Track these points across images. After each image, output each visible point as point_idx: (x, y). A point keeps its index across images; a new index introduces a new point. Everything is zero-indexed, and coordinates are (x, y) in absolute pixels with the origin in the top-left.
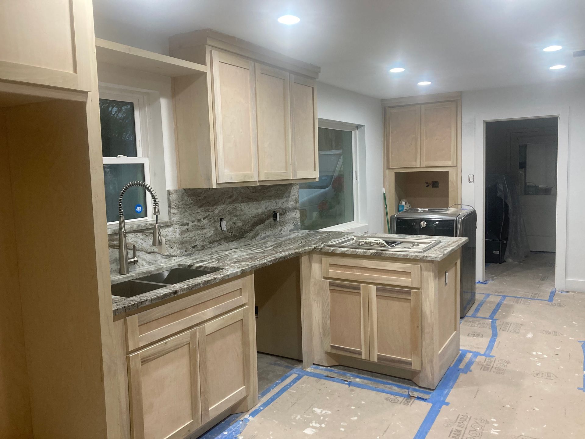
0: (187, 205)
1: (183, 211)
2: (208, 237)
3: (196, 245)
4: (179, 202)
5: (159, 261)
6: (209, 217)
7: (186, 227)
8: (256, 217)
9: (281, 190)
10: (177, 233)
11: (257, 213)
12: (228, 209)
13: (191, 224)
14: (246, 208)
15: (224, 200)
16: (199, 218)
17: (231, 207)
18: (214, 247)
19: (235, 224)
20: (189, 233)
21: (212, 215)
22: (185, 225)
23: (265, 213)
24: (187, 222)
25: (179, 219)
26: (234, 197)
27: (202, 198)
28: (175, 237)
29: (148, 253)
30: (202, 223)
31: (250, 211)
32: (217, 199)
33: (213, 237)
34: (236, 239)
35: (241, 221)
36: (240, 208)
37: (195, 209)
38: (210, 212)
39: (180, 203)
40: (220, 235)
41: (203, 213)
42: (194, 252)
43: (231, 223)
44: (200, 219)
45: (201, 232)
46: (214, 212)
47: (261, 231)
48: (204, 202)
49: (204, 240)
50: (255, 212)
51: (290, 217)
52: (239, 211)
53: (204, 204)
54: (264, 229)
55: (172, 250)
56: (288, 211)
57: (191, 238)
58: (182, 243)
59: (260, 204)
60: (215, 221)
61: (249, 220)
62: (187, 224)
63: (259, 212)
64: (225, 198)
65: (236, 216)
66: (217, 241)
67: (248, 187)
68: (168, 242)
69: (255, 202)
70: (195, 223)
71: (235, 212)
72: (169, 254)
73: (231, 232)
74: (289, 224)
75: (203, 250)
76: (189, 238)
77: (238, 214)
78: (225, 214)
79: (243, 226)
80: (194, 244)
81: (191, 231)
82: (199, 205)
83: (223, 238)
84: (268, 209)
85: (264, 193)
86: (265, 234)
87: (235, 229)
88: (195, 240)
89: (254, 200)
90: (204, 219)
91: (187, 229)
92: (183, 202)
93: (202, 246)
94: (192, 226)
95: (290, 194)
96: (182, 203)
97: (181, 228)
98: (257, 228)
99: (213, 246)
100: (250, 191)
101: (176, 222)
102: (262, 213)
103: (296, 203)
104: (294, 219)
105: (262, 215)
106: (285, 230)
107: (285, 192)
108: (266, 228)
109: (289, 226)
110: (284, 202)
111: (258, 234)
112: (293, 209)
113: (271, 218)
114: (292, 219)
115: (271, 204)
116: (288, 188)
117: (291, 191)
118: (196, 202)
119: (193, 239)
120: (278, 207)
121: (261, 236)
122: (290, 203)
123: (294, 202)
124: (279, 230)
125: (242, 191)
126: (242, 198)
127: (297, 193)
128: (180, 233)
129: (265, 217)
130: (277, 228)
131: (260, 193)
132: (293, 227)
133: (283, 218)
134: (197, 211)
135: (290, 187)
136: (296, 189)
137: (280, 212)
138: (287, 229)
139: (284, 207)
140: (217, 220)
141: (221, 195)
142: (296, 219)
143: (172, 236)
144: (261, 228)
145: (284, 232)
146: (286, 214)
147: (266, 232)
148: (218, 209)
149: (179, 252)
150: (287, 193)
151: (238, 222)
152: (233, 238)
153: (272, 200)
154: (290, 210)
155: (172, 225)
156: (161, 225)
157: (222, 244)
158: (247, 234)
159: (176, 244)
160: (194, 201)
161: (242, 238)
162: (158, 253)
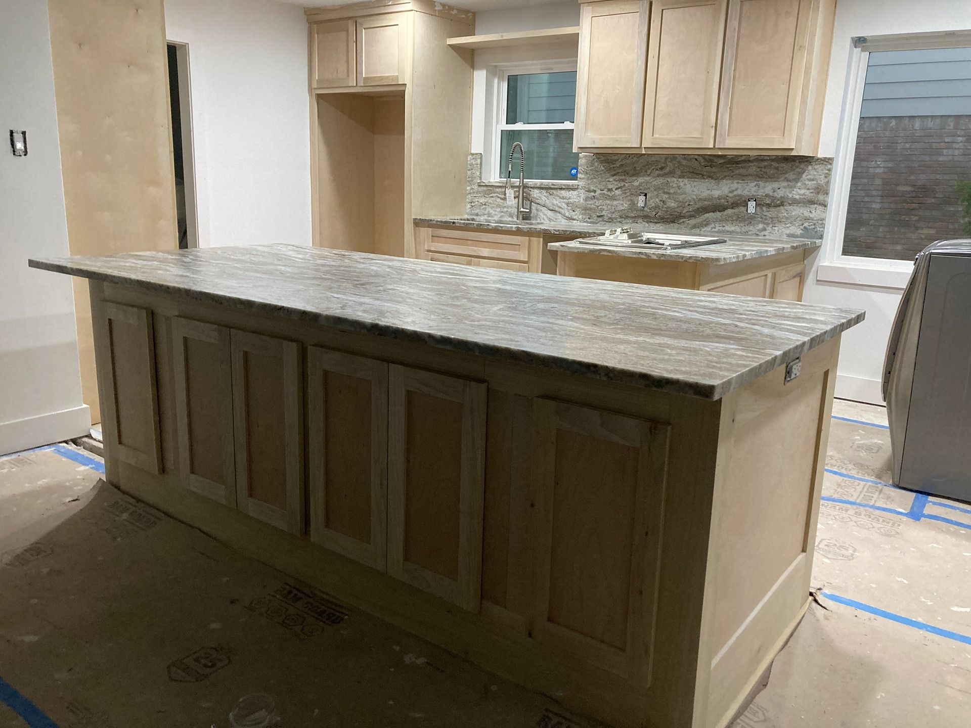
0: (597, 172)
1: (591, 177)
2: (619, 210)
3: (603, 215)
4: (587, 167)
5: (559, 220)
6: (623, 189)
7: (593, 194)
8: (705, 201)
9: (777, 168)
10: (582, 198)
11: (709, 195)
12: (654, 183)
13: (598, 192)
14: (688, 186)
15: (650, 171)
16: (610, 187)
17: (660, 181)
18: (627, 223)
19: (663, 202)
20: (595, 201)
21: (629, 186)
22: (592, 192)
23: (727, 198)
24: (595, 189)
25: (585, 184)
26: (668, 169)
27: (618, 166)
28: (579, 202)
29: (549, 210)
31: (695, 190)
32: (639, 169)
33: (626, 211)
34: (663, 222)
35: (674, 200)
36: (677, 184)
37: (606, 177)
38: (626, 183)
39: (589, 168)
40: (636, 211)
41: (616, 183)
42: (599, 222)
43: (657, 200)
44: (612, 189)
45: (611, 203)
46: (632, 183)
47: (714, 222)
48: (620, 171)
49: (614, 213)
50: (705, 193)
52: (673, 188)
53: (618, 173)
54: (720, 221)
55: (574, 213)
56: (789, 204)
57: (598, 207)
58: (585, 209)
59: (719, 184)
60: (632, 194)
61: (690, 202)
62: (595, 191)
63: (714, 195)
64: (651, 169)
65: (668, 193)
66: (632, 217)
68: (571, 205)
69: (706, 180)
70: (605, 192)
71: (666, 188)
72: (570, 216)
73: (656, 211)
74: (787, 225)
75: (610, 222)
77: (672, 191)
78: (649, 188)
79: (677, 207)
80: (599, 213)
81: (598, 199)
82: (614, 173)
83: (641, 216)
84: (735, 193)
85: (731, 170)
86: (721, 228)
87: (663, 209)
88: (602, 210)
89: (705, 177)
90: (616, 189)
91: (594, 196)
92: (593, 168)
93: (610, 218)
94: (600, 194)
95: (801, 177)
96: (591, 169)
98: (707, 215)
100: (701, 165)
101: (582, 187)
102: (719, 196)
103: (815, 194)
104: (807, 219)
105: (719, 199)
106: (776, 232)
107: (786, 172)
108: (726, 220)
109: (788, 227)
110: (779, 189)
111: (708, 224)
112: (804, 203)
113: (742, 207)
114: (798, 218)
115: (745, 187)
116: (797, 167)
117: (807, 171)
118: (609, 170)
119: (599, 208)
120: (761, 194)
121: (712, 228)
122: (799, 192)
123: (811, 191)
124: (757, 228)
125: (684, 162)
126: (682, 173)
127: (823, 176)
128: (584, 198)
129: (726, 203)
130: (754, 225)
131: (722, 168)
132: (799, 232)
133: (772, 213)
134: (608, 180)
135: (803, 165)
136: (822, 170)
137: (765, 202)
138: (780, 231)
139: (778, 195)
140: (635, 193)
141: (647, 165)
142: (812, 220)
143: (575, 200)
144: (715, 217)
145: (770, 234)
146: (782, 207)
147: (724, 225)
148: (638, 182)
149: (580, 217)
150: (793, 174)
151: (669, 202)
152: (658, 219)
153: (749, 181)
154: (795, 202)
155: (577, 189)
156: (563, 187)
157: (638, 222)
158: (685, 220)
159: (579, 208)
160: (605, 168)
161: (674, 222)
162: (559, 213)
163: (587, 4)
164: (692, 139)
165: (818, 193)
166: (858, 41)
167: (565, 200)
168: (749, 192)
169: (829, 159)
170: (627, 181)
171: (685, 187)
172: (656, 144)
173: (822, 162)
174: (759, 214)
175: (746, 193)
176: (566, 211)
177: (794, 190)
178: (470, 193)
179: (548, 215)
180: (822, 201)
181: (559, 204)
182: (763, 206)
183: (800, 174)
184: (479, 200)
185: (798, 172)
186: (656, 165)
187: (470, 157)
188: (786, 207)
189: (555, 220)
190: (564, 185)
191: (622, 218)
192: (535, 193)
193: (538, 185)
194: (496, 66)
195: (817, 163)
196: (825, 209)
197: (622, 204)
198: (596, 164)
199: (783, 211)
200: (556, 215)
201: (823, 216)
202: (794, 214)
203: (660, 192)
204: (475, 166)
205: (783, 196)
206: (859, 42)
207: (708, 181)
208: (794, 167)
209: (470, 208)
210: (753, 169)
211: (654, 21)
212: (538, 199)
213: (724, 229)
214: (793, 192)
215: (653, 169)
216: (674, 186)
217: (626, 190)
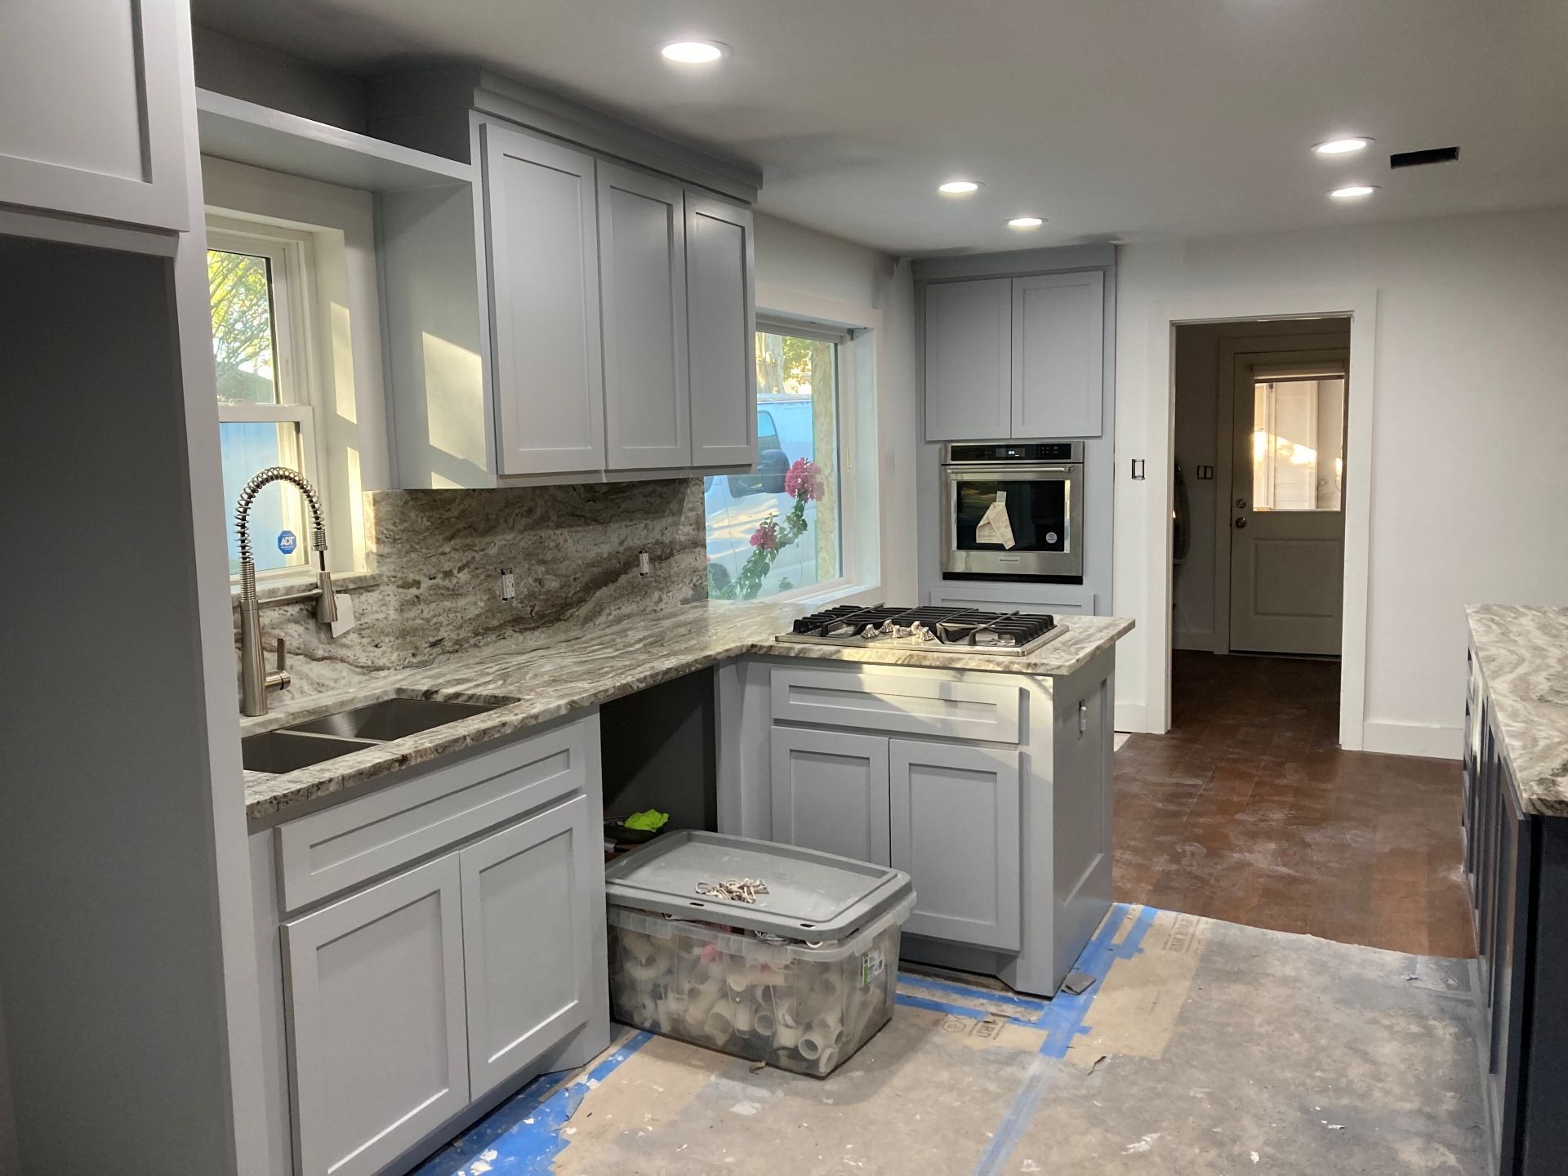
0: (418, 533)
1: (405, 550)
2: (470, 619)
3: (441, 640)
4: (394, 524)
5: (343, 682)
6: (472, 566)
7: (414, 591)
8: (594, 567)
9: (661, 496)
10: (392, 608)
11: (598, 555)
12: (522, 544)
13: (426, 584)
14: (570, 541)
15: (512, 519)
16: (447, 567)
17: (530, 540)
18: (487, 645)
19: (540, 583)
20: (420, 607)
21: (482, 559)
22: (412, 587)
23: (619, 555)
24: (417, 578)
25: (394, 569)
26: (539, 511)
27: (456, 514)
28: (386, 618)
29: (314, 660)
30: (455, 580)
31: (580, 549)
32: (494, 517)
33: (483, 617)
35: (555, 575)
36: (554, 540)
37: (437, 544)
38: (477, 552)
39: (399, 527)
40: (500, 611)
41: (456, 555)
42: (435, 658)
43: (530, 580)
44: (451, 571)
45: (454, 605)
46: (487, 551)
47: (609, 603)
48: (461, 526)
49: (461, 627)
50: (593, 553)
51: (683, 566)
52: (551, 549)
53: (459, 531)
54: (616, 599)
55: (378, 652)
56: (678, 551)
57: (428, 621)
58: (403, 634)
59: (606, 531)
60: (489, 576)
61: (576, 573)
62: (417, 584)
63: (602, 553)
64: (514, 515)
65: (543, 562)
66: (495, 629)
67: (574, 487)
68: (367, 631)
69: (591, 527)
70: (438, 581)
71: (540, 551)
72: (369, 663)
73: (531, 604)
74: (681, 585)
75: (457, 651)
76: (421, 622)
77: (549, 557)
78: (515, 558)
79: (560, 588)
80: (434, 636)
81: (428, 602)
82: (448, 534)
83: (509, 621)
84: (626, 544)
85: (616, 504)
86: (617, 612)
87: (541, 597)
88: (438, 627)
89: (589, 522)
90: (460, 569)
91: (417, 597)
92: (406, 525)
93: (457, 642)
94: (430, 588)
95: (683, 507)
96: (402, 528)
97: (400, 594)
98: (598, 594)
99: (485, 640)
100: (580, 498)
101: (388, 577)
102: (609, 554)
103: (697, 530)
104: (694, 572)
105: (609, 560)
106: (672, 600)
107: (669, 502)
108: (623, 595)
109: (681, 590)
110: (666, 528)
112: (690, 546)
113: (635, 569)
114: (688, 573)
116: (678, 491)
117: (685, 497)
118: (440, 525)
119: (434, 622)
120: (651, 540)
121: (606, 616)
122: (682, 531)
123: (693, 527)
124: (653, 600)
126: (559, 516)
128: (397, 606)
129: (617, 566)
130: (648, 596)
132: (690, 594)
133: (666, 570)
134: (441, 550)
136: (698, 494)
137: (656, 553)
138: (675, 598)
139: (667, 538)
140: (494, 573)
141: (506, 507)
144: (608, 594)
145: (666, 606)
146: (671, 559)
147: (619, 605)
148: (495, 546)
151: (551, 579)
152: (535, 621)
154: (681, 548)
155: (378, 585)
157: (506, 636)
158: (573, 610)
159: (387, 635)
160: (433, 524)
161: (558, 620)
162: (342, 661)
168: (637, 539)
170: (476, 549)
171: (566, 545)
173: (697, 481)
174: (651, 575)
175: (636, 542)
176: (358, 651)
177: (677, 529)
180: (702, 541)
181: (338, 637)
182: (654, 560)
183: (680, 503)
185: (678, 499)
186: (518, 504)
188: (675, 558)
191: (481, 634)
195: (691, 483)
198: (412, 514)
199: (674, 564)
200: (335, 670)
203: (533, 562)
205: (669, 540)
207: (593, 529)
214: (678, 532)
215: (517, 515)
216: (551, 546)
217: (477, 568)
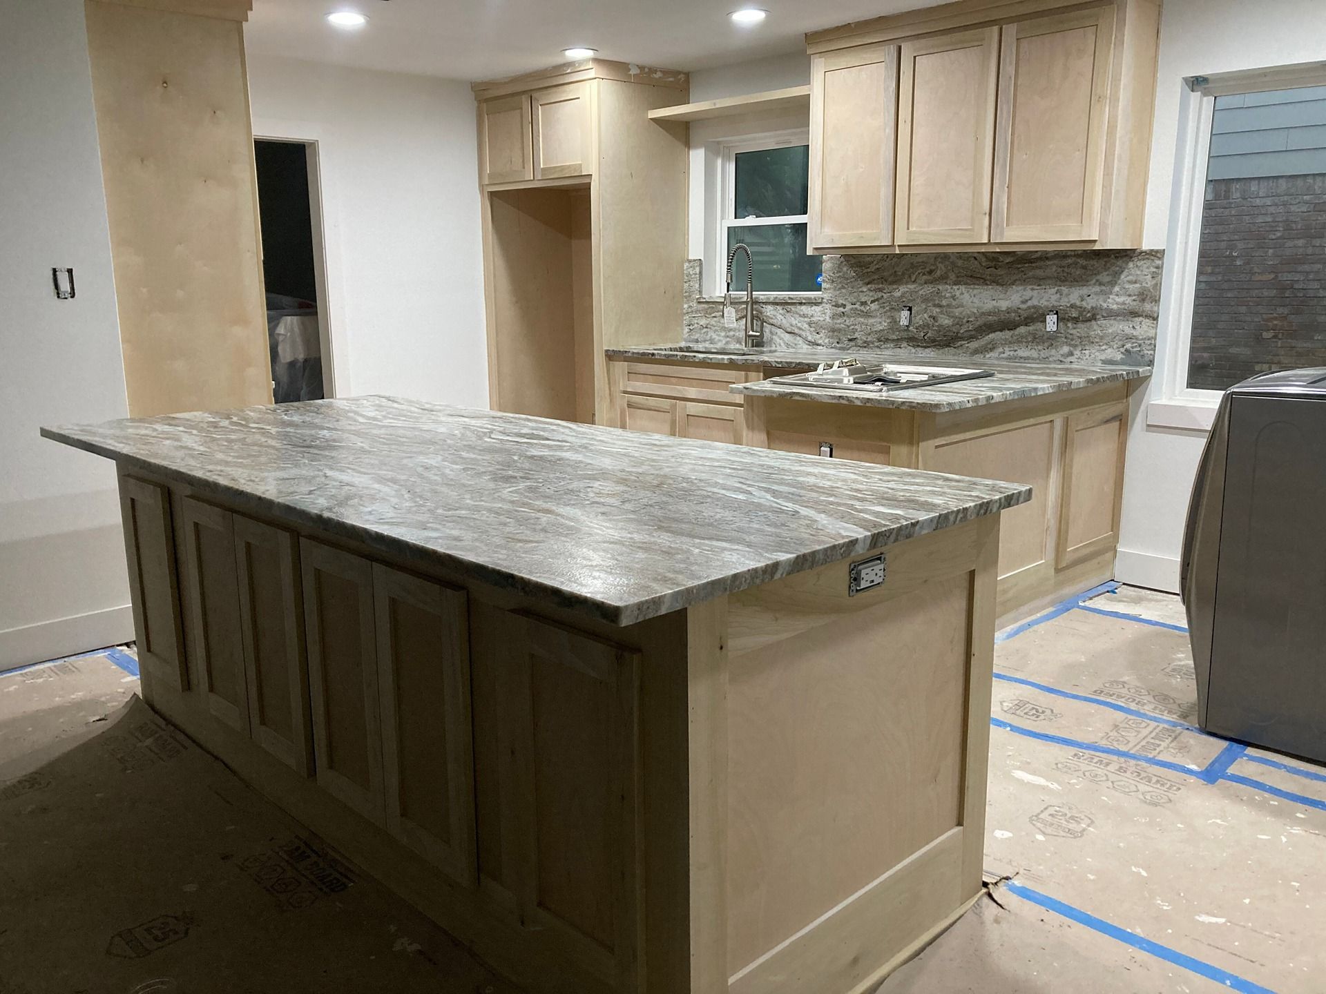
0: (847, 279)
1: (838, 287)
2: (876, 331)
3: (855, 339)
4: (834, 273)
5: (799, 346)
6: (881, 301)
7: (842, 309)
8: (990, 316)
9: (1084, 267)
10: (828, 316)
11: (995, 307)
12: (920, 292)
13: (849, 307)
14: (966, 295)
15: (915, 276)
16: (864, 299)
17: (929, 290)
18: (887, 348)
19: (933, 319)
20: (845, 318)
21: (888, 298)
22: (841, 307)
23: (1019, 311)
24: (844, 303)
25: (831, 297)
26: (939, 273)
27: (873, 270)
28: (824, 320)
29: (787, 333)
30: (868, 308)
31: (975, 300)
32: (900, 273)
33: (885, 332)
34: (935, 346)
35: (948, 316)
36: (951, 293)
37: (859, 286)
38: (885, 293)
39: (836, 275)
40: (899, 331)
41: (871, 294)
42: (850, 347)
43: (925, 316)
44: (866, 302)
45: (866, 321)
46: (892, 294)
47: (1002, 344)
48: (876, 277)
49: (870, 334)
50: (989, 305)
53: (874, 280)
54: (1010, 343)
55: (818, 336)
56: (1103, 317)
57: (849, 327)
58: (833, 331)
59: (1007, 291)
60: (893, 308)
61: (969, 317)
62: (844, 306)
63: (1001, 307)
64: (916, 274)
65: (940, 306)
66: (893, 340)
69: (990, 287)
70: (857, 306)
71: (936, 298)
72: (813, 341)
73: (925, 331)
74: (1103, 348)
75: (865, 347)
76: (844, 326)
77: (944, 303)
78: (914, 300)
79: (953, 325)
80: (851, 336)
81: (848, 316)
82: (867, 281)
83: (905, 338)
84: (1029, 303)
85: (1022, 271)
86: (1012, 353)
87: (934, 328)
88: (854, 331)
89: (989, 283)
90: (872, 302)
91: (843, 313)
92: (841, 274)
93: (865, 342)
94: (852, 309)
95: (1119, 278)
96: (838, 275)
97: (833, 309)
98: (992, 336)
99: (885, 346)
100: (982, 266)
101: (827, 300)
102: (1008, 308)
103: (1140, 302)
104: (1129, 338)
105: (1008, 313)
106: (1087, 357)
107: (1098, 273)
108: (1019, 341)
109: (1103, 350)
110: (1089, 296)
111: (994, 348)
112: (1124, 315)
113: (1039, 323)
114: (1117, 338)
115: (1043, 294)
116: (1113, 264)
117: (1127, 270)
118: (860, 276)
119: (851, 328)
120: (1065, 304)
121: (1001, 353)
122: (1116, 300)
123: (1134, 298)
124: (1061, 352)
125: (960, 263)
126: (958, 277)
127: (1150, 276)
128: (831, 316)
129: (1017, 318)
130: (1056, 348)
131: (1010, 269)
132: (1119, 357)
133: (1079, 330)
134: (860, 289)
135: (1121, 261)
136: (1148, 268)
137: (1070, 315)
138: (1093, 356)
139: (1088, 304)
140: (897, 307)
141: (910, 268)
142: (1137, 339)
143: (820, 318)
144: (1003, 337)
145: (1079, 360)
146: (1093, 322)
147: (1016, 348)
148: (900, 291)
149: (827, 341)
150: (1108, 275)
151: (942, 318)
152: (928, 343)
153: (1048, 287)
154: (1111, 314)
155: (821, 303)
156: (804, 301)
157: (902, 346)
158: (963, 342)
159: (824, 329)
160: (856, 274)
161: (948, 346)
162: (800, 336)
163: (818, 55)
164: (960, 232)
165: (1143, 300)
166: (1195, 82)
167: (806, 319)
168: (1048, 301)
169: (1157, 251)
170: (885, 291)
171: (962, 297)
172: (913, 240)
173: (1147, 256)
174: (1063, 332)
175: (1044, 303)
176: (808, 334)
177: (1109, 298)
178: (688, 313)
179: (785, 339)
180: (1149, 312)
181: (799, 325)
182: (1068, 320)
183: (1117, 275)
184: (699, 322)
185: (1113, 271)
186: (922, 267)
187: (686, 265)
188: (1099, 322)
189: (794, 345)
190: (804, 299)
191: (881, 341)
192: (769, 311)
193: (771, 300)
194: (718, 143)
195: (1140, 257)
196: (1153, 323)
197: (880, 323)
198: (845, 269)
199: (1095, 327)
200: (795, 339)
201: (1151, 333)
202: (1110, 331)
203: (929, 305)
204: (693, 276)
205: (1094, 306)
206: (1197, 83)
207: (992, 288)
208: (1108, 265)
209: (688, 332)
210: (1052, 269)
211: (904, 73)
212: (772, 318)
213: (1015, 353)
214: (1109, 300)
215: (919, 274)
216: (947, 296)
217: (884, 303)
